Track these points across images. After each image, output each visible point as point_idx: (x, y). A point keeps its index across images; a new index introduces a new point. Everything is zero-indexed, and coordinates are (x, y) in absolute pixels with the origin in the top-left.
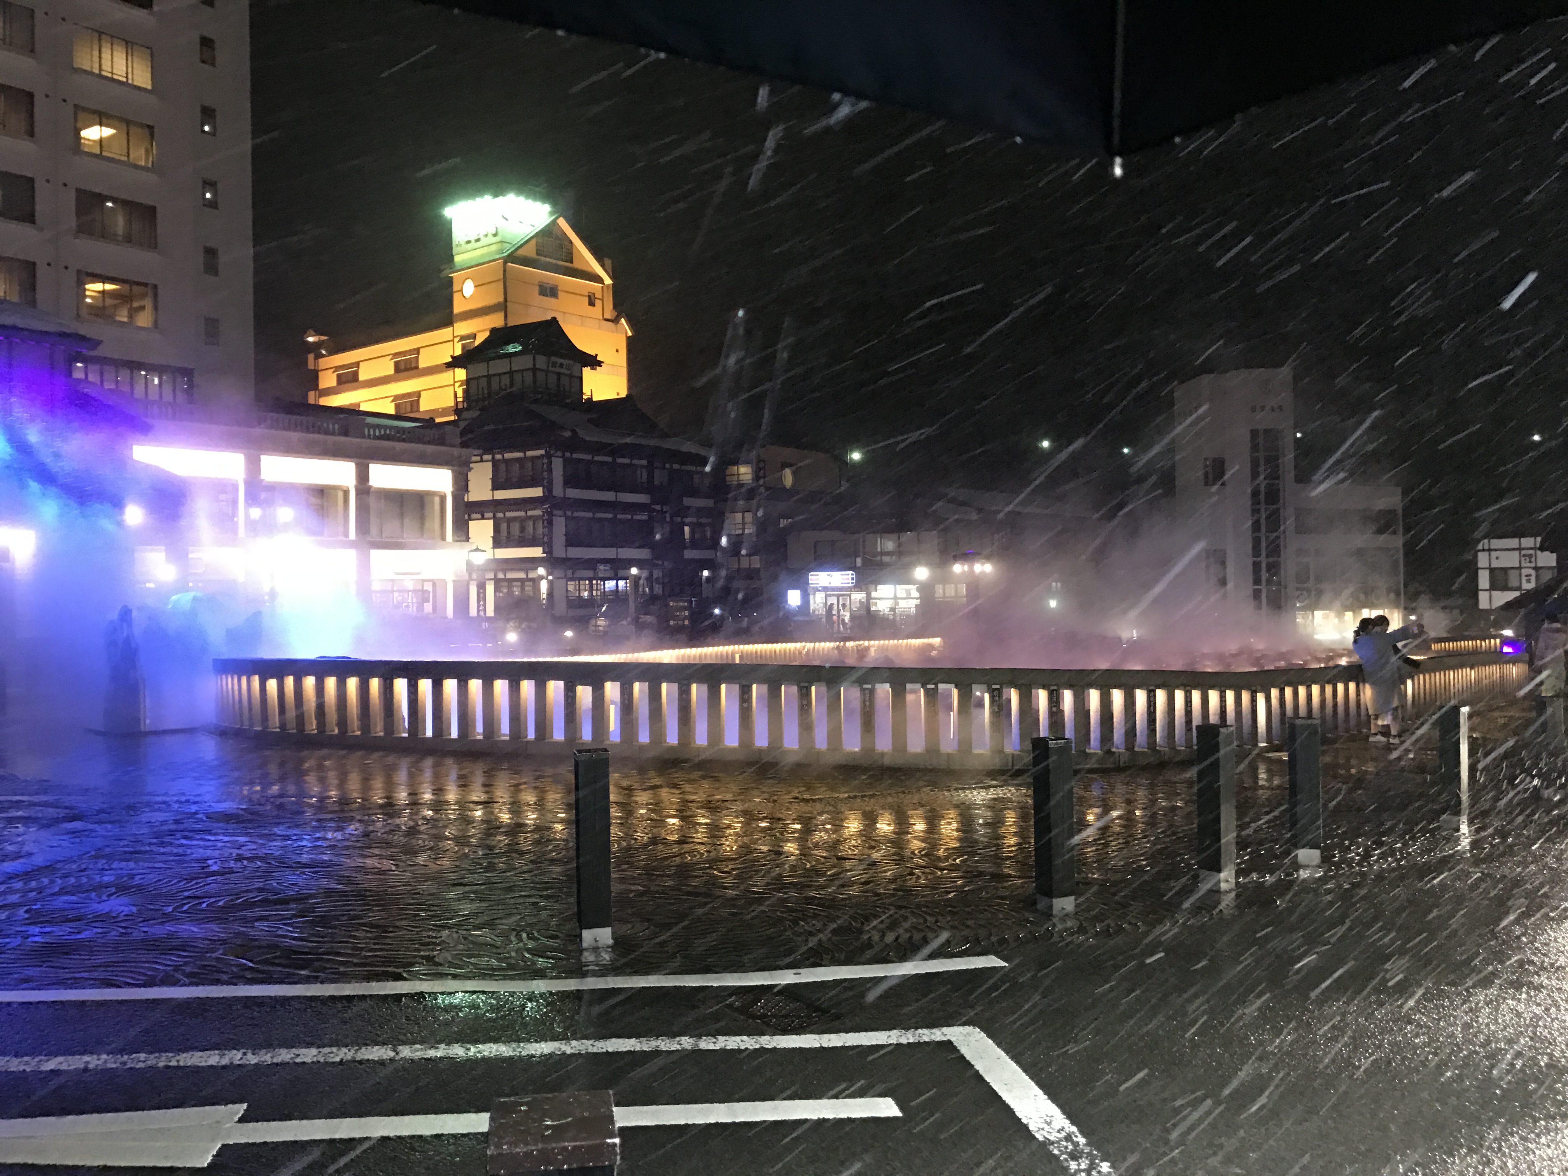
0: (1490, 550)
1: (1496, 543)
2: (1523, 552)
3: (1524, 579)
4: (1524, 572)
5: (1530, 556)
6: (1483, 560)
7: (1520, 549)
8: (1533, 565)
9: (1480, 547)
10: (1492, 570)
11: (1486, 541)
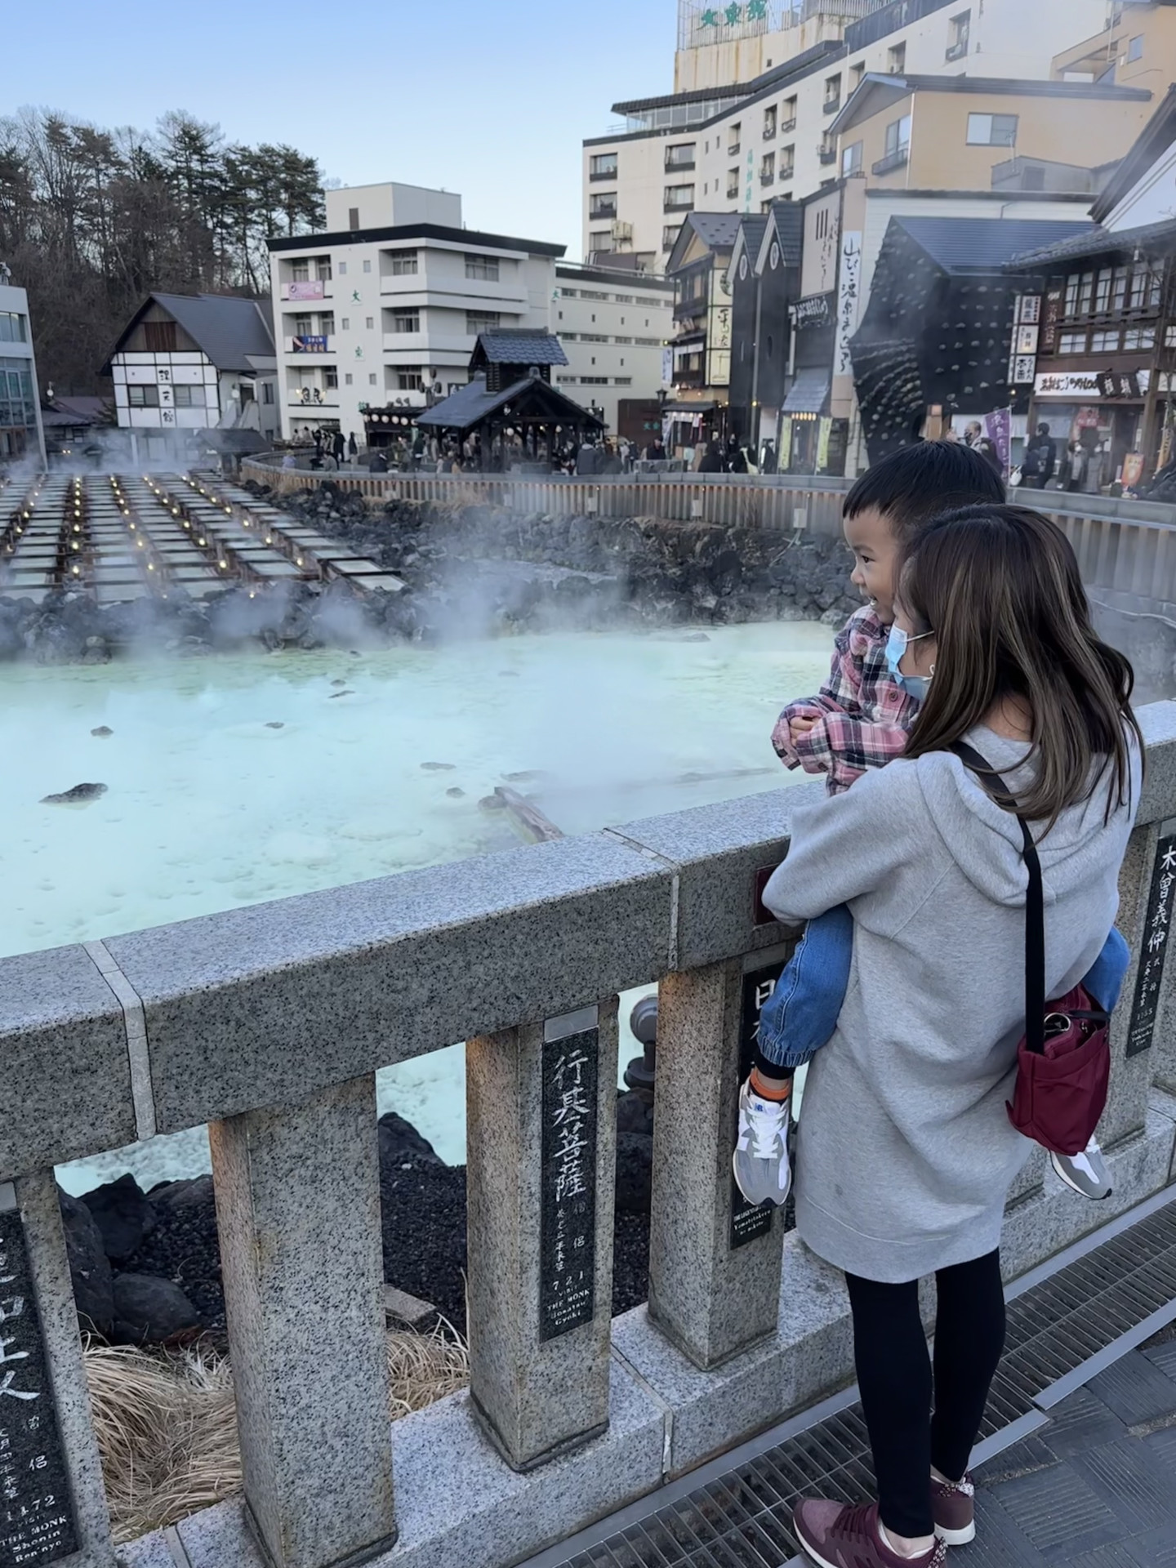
0: (125, 365)
1: (131, 358)
2: (159, 368)
3: (162, 396)
4: (161, 389)
5: (166, 372)
6: (118, 374)
7: (156, 365)
8: (170, 382)
9: (114, 361)
10: (129, 386)
11: (121, 355)
